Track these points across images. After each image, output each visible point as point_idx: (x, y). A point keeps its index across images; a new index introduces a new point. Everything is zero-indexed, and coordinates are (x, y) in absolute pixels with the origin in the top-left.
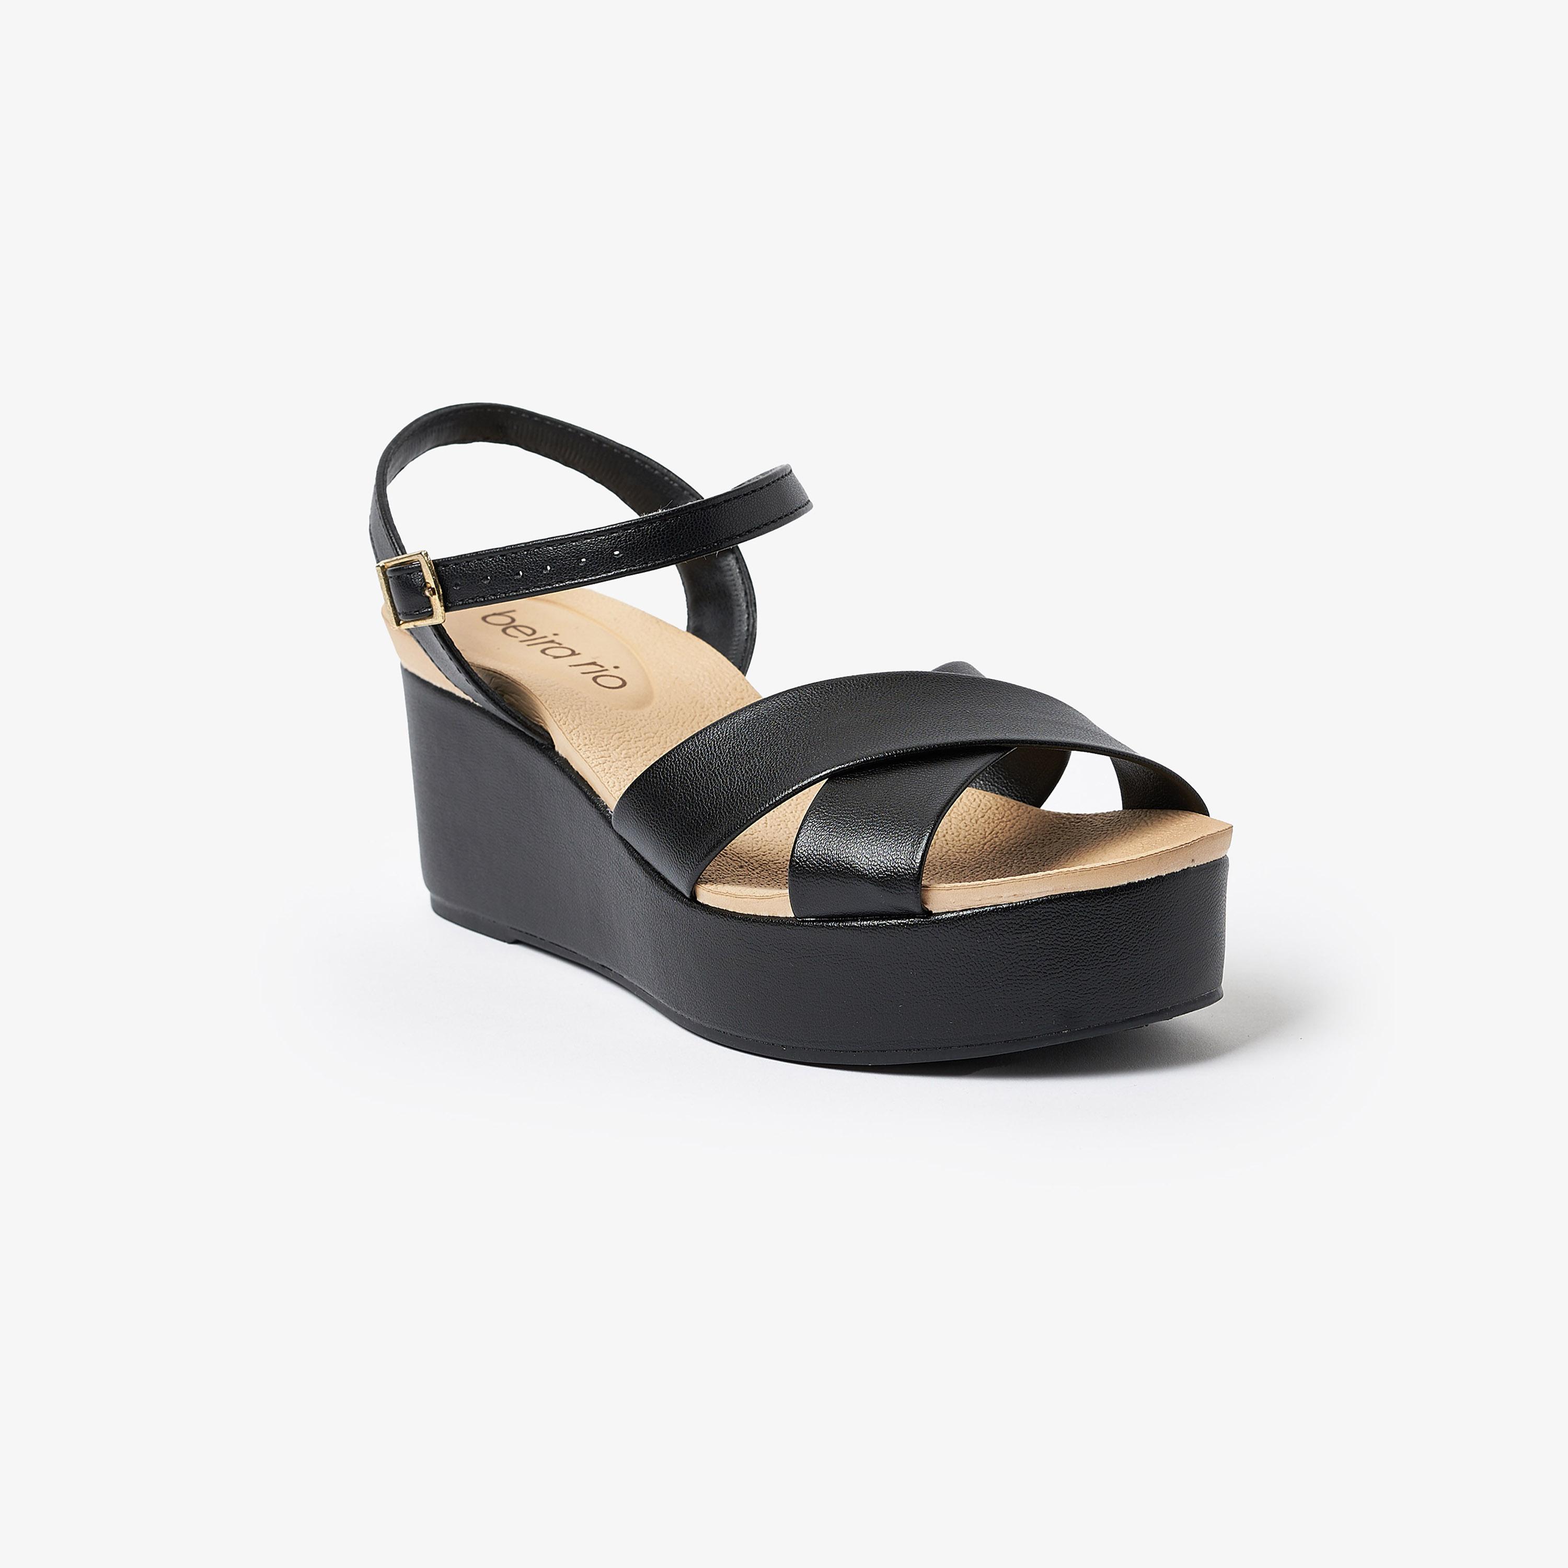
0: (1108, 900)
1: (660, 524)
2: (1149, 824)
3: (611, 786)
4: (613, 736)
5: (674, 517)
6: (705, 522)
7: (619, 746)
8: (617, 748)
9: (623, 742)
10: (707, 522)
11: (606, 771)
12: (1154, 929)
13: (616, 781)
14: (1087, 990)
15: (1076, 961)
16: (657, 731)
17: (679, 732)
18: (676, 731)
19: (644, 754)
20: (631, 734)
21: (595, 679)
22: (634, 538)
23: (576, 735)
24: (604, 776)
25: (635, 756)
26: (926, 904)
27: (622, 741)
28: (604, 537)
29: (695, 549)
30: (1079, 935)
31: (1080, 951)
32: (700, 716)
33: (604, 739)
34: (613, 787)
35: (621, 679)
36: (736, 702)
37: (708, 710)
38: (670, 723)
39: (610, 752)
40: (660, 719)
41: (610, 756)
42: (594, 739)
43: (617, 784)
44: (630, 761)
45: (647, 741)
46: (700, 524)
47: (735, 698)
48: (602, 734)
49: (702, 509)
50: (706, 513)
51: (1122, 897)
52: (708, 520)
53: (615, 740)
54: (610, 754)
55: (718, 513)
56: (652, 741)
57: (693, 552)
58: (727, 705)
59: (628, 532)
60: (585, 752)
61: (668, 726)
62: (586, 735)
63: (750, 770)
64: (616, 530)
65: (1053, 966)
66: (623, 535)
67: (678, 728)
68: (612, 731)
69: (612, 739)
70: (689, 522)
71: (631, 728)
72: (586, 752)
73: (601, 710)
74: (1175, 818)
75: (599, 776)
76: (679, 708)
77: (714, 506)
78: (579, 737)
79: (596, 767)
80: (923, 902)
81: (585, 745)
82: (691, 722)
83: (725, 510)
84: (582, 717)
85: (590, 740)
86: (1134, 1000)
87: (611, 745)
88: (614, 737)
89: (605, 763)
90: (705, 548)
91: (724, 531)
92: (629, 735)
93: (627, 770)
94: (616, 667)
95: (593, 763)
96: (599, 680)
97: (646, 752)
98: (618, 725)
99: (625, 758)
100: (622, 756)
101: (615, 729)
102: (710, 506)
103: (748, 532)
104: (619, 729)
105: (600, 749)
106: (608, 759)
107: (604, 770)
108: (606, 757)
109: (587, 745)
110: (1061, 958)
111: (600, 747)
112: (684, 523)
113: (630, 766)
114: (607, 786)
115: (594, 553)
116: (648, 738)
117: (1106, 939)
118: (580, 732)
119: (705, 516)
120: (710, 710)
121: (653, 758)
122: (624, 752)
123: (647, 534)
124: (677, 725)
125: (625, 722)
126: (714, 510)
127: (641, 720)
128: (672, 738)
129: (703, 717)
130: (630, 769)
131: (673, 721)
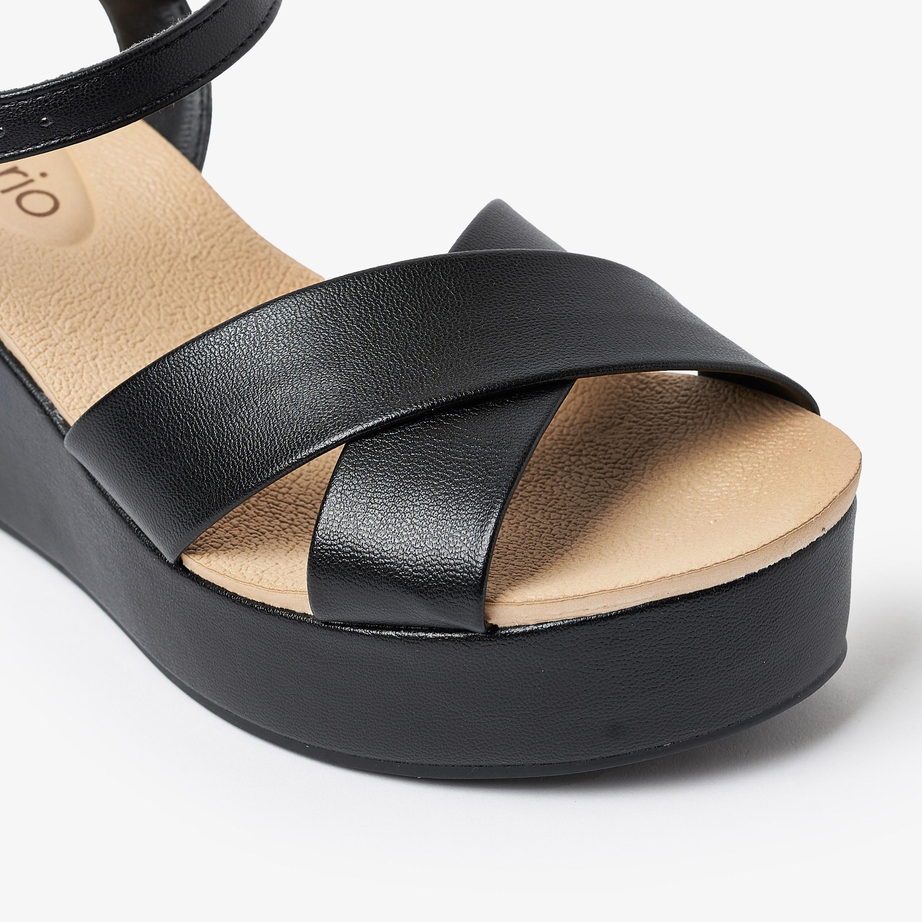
0: (722, 599)
1: (99, 80)
2: (742, 418)
3: (57, 390)
4: (51, 298)
5: (117, 69)
6: (156, 69)
7: (60, 315)
8: (59, 319)
9: (65, 306)
10: (159, 69)
11: (48, 365)
12: (777, 620)
13: (63, 380)
14: (696, 701)
15: (682, 672)
16: (105, 278)
17: (132, 277)
18: (127, 275)
19: (93, 320)
20: (73, 290)
21: (19, 200)
22: (65, 100)
23: (5, 311)
24: (47, 374)
25: (82, 328)
26: (490, 619)
27: (63, 306)
28: (26, 102)
29: (146, 105)
30: (685, 643)
31: (686, 661)
32: (156, 246)
33: (40, 307)
34: (60, 391)
35: (52, 196)
36: (198, 220)
37: (164, 236)
38: (119, 263)
39: (50, 328)
40: (106, 258)
41: (51, 336)
42: (28, 311)
43: (64, 384)
44: (76, 337)
45: (94, 298)
46: (151, 72)
47: (196, 213)
48: (38, 299)
49: (151, 53)
50: (157, 57)
51: (739, 594)
52: (160, 66)
53: (54, 306)
54: (50, 331)
55: (173, 55)
56: (100, 296)
57: (144, 109)
58: (188, 227)
59: (57, 94)
60: (19, 336)
61: (117, 267)
62: (18, 308)
63: (242, 419)
64: (42, 93)
65: (653, 680)
66: (51, 98)
67: (130, 269)
68: (49, 290)
69: (50, 305)
70: (137, 72)
71: (72, 279)
72: (21, 337)
73: (32, 257)
74: (776, 414)
75: (41, 373)
76: (129, 237)
77: (167, 46)
78: (9, 312)
79: (35, 360)
80: (486, 618)
81: (19, 325)
82: (146, 258)
83: (181, 48)
84: (11, 277)
85: (24, 314)
86: (752, 701)
87: (51, 314)
88: (53, 299)
89: (47, 349)
90: (159, 102)
91: (182, 76)
92: (71, 293)
93: (74, 354)
94: (43, 175)
95: (31, 353)
96: (25, 202)
97: (94, 317)
98: (56, 278)
99: (70, 333)
100: (66, 331)
101: (52, 287)
102: (162, 47)
103: (212, 68)
104: (57, 285)
105: (37, 327)
106: (49, 341)
107: (46, 364)
108: (46, 339)
109: (22, 324)
110: (663, 670)
111: (37, 323)
112: (130, 75)
113: (77, 347)
114: (52, 389)
115: (15, 122)
116: (95, 292)
117: (719, 643)
118: (10, 304)
119: (155, 61)
120: (168, 236)
121: (104, 324)
122: (68, 324)
123: (83, 94)
124: (127, 264)
125: (63, 271)
126: (168, 51)
127: (83, 264)
128: (125, 288)
129: (160, 247)
130: (78, 351)
131: (123, 259)
